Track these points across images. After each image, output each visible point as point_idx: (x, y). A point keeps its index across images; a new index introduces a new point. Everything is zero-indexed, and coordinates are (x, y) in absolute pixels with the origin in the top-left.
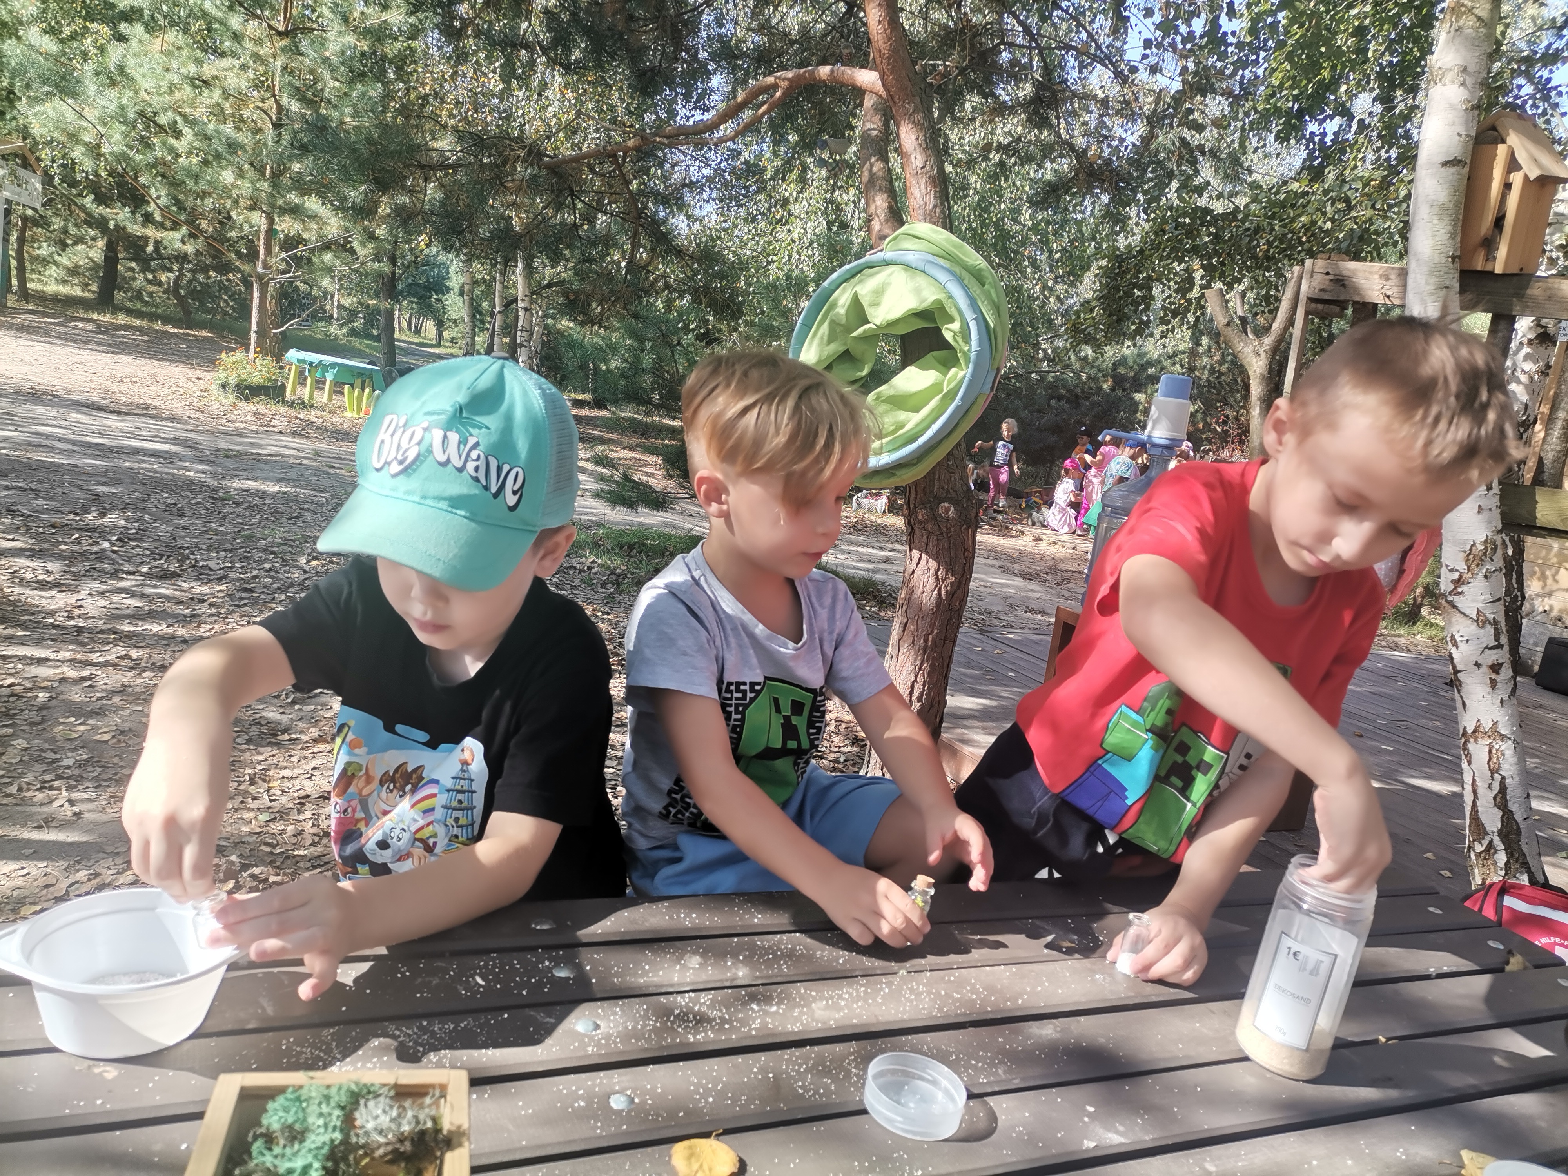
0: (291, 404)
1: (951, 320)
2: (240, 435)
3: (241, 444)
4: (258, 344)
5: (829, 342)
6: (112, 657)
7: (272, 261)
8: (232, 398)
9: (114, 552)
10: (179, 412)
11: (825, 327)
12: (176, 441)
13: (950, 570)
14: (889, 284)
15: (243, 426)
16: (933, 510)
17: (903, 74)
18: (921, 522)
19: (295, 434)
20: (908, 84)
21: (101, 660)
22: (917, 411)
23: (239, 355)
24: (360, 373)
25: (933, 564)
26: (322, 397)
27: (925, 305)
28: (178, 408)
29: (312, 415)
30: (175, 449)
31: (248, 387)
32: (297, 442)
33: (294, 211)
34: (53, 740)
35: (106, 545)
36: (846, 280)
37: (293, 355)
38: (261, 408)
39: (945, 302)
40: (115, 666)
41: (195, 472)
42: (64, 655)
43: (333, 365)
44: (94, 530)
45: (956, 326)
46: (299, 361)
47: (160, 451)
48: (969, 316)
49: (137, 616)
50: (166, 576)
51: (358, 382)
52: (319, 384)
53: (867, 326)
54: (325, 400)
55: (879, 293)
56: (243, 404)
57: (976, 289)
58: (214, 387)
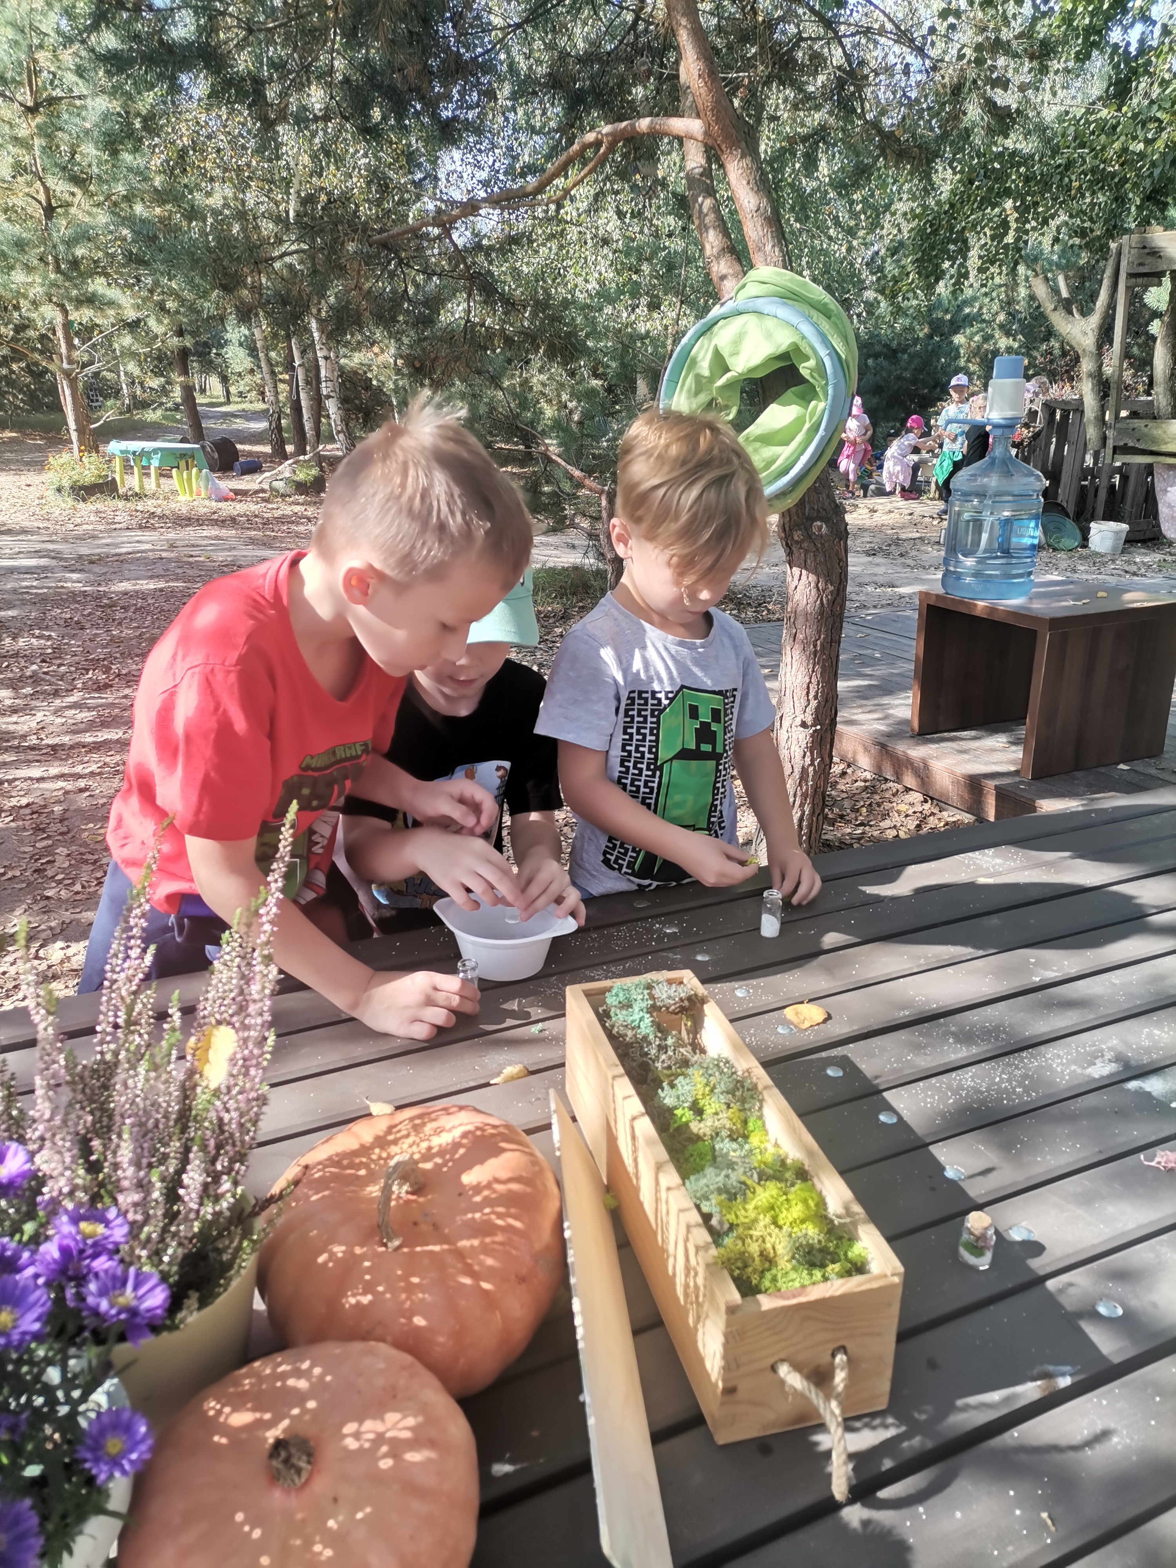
0: (126, 498)
1: (807, 359)
2: (94, 537)
3: (99, 546)
4: (81, 442)
5: (696, 394)
6: (94, 767)
7: (76, 354)
8: (70, 502)
9: (45, 673)
10: (27, 524)
11: (690, 380)
12: (38, 553)
13: (829, 579)
14: (745, 333)
15: (91, 527)
16: (807, 529)
17: (728, 122)
18: (797, 542)
19: (141, 527)
20: (733, 131)
21: (87, 771)
22: (786, 443)
23: (65, 457)
24: (183, 455)
25: (812, 578)
26: (151, 484)
27: (783, 348)
28: (21, 519)
29: (149, 505)
30: (43, 562)
31: (82, 488)
32: (148, 536)
33: (91, 300)
34: (85, 844)
35: (34, 667)
36: (703, 334)
37: (115, 447)
38: (99, 506)
39: (799, 343)
40: (100, 774)
41: (74, 582)
42: (54, 771)
43: (155, 451)
44: (16, 655)
45: (812, 363)
46: (122, 452)
47: (31, 568)
48: (823, 352)
49: (91, 726)
50: (101, 687)
51: (183, 464)
52: (145, 472)
53: (728, 375)
54: (153, 486)
55: (738, 341)
56: (81, 505)
57: (825, 325)
58: (49, 493)
